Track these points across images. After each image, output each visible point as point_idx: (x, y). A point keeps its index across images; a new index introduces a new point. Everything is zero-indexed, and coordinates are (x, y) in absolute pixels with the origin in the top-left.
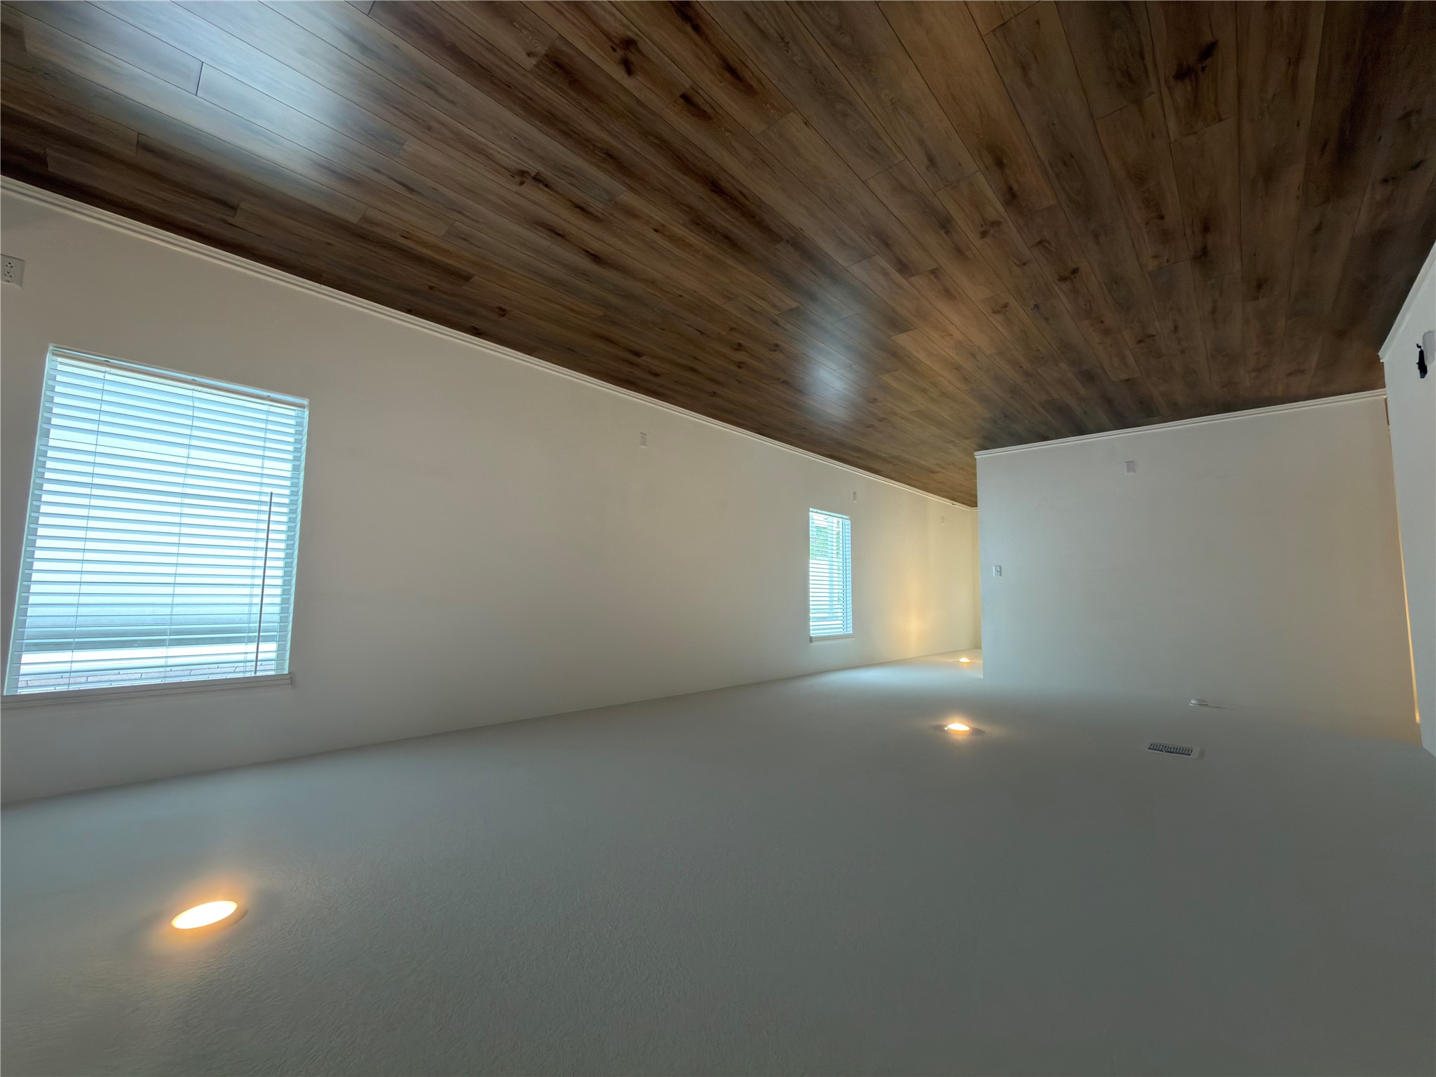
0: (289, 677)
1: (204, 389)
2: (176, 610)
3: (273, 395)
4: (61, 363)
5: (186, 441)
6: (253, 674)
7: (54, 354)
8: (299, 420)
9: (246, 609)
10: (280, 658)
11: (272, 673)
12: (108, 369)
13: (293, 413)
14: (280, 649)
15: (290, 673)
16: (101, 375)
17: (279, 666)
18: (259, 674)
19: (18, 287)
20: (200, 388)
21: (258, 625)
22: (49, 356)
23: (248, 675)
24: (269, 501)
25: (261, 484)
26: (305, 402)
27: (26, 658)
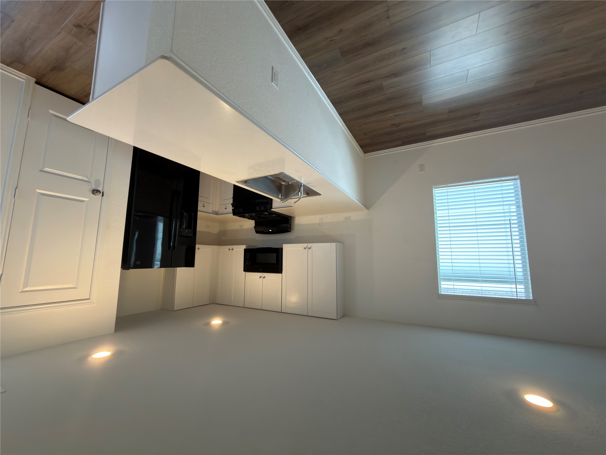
0: (534, 301)
1: (477, 185)
2: (482, 269)
3: (503, 179)
4: (436, 190)
5: (474, 206)
6: (516, 298)
7: (434, 188)
8: (515, 185)
9: (507, 269)
10: (527, 291)
11: (524, 298)
12: (447, 188)
13: (512, 183)
14: (526, 288)
15: (533, 299)
16: (446, 191)
17: (527, 295)
18: (519, 298)
19: (424, 172)
20: (475, 185)
21: (514, 276)
22: (433, 189)
23: (514, 298)
24: (509, 223)
25: (504, 216)
26: (517, 177)
27: (442, 283)
